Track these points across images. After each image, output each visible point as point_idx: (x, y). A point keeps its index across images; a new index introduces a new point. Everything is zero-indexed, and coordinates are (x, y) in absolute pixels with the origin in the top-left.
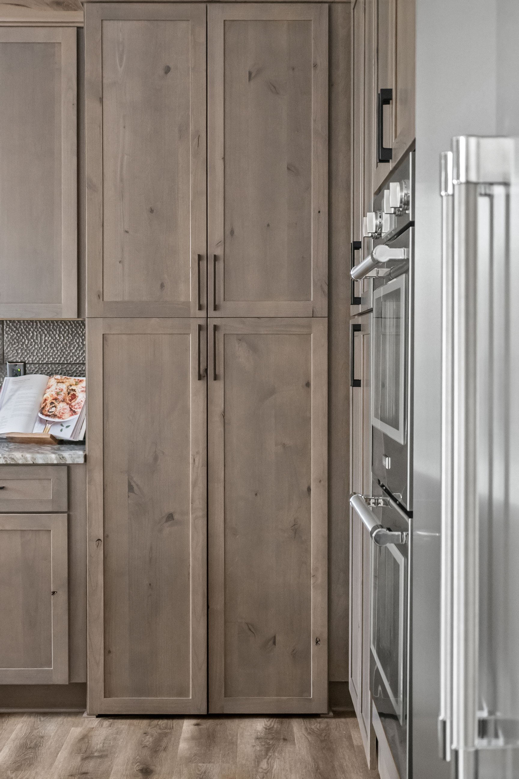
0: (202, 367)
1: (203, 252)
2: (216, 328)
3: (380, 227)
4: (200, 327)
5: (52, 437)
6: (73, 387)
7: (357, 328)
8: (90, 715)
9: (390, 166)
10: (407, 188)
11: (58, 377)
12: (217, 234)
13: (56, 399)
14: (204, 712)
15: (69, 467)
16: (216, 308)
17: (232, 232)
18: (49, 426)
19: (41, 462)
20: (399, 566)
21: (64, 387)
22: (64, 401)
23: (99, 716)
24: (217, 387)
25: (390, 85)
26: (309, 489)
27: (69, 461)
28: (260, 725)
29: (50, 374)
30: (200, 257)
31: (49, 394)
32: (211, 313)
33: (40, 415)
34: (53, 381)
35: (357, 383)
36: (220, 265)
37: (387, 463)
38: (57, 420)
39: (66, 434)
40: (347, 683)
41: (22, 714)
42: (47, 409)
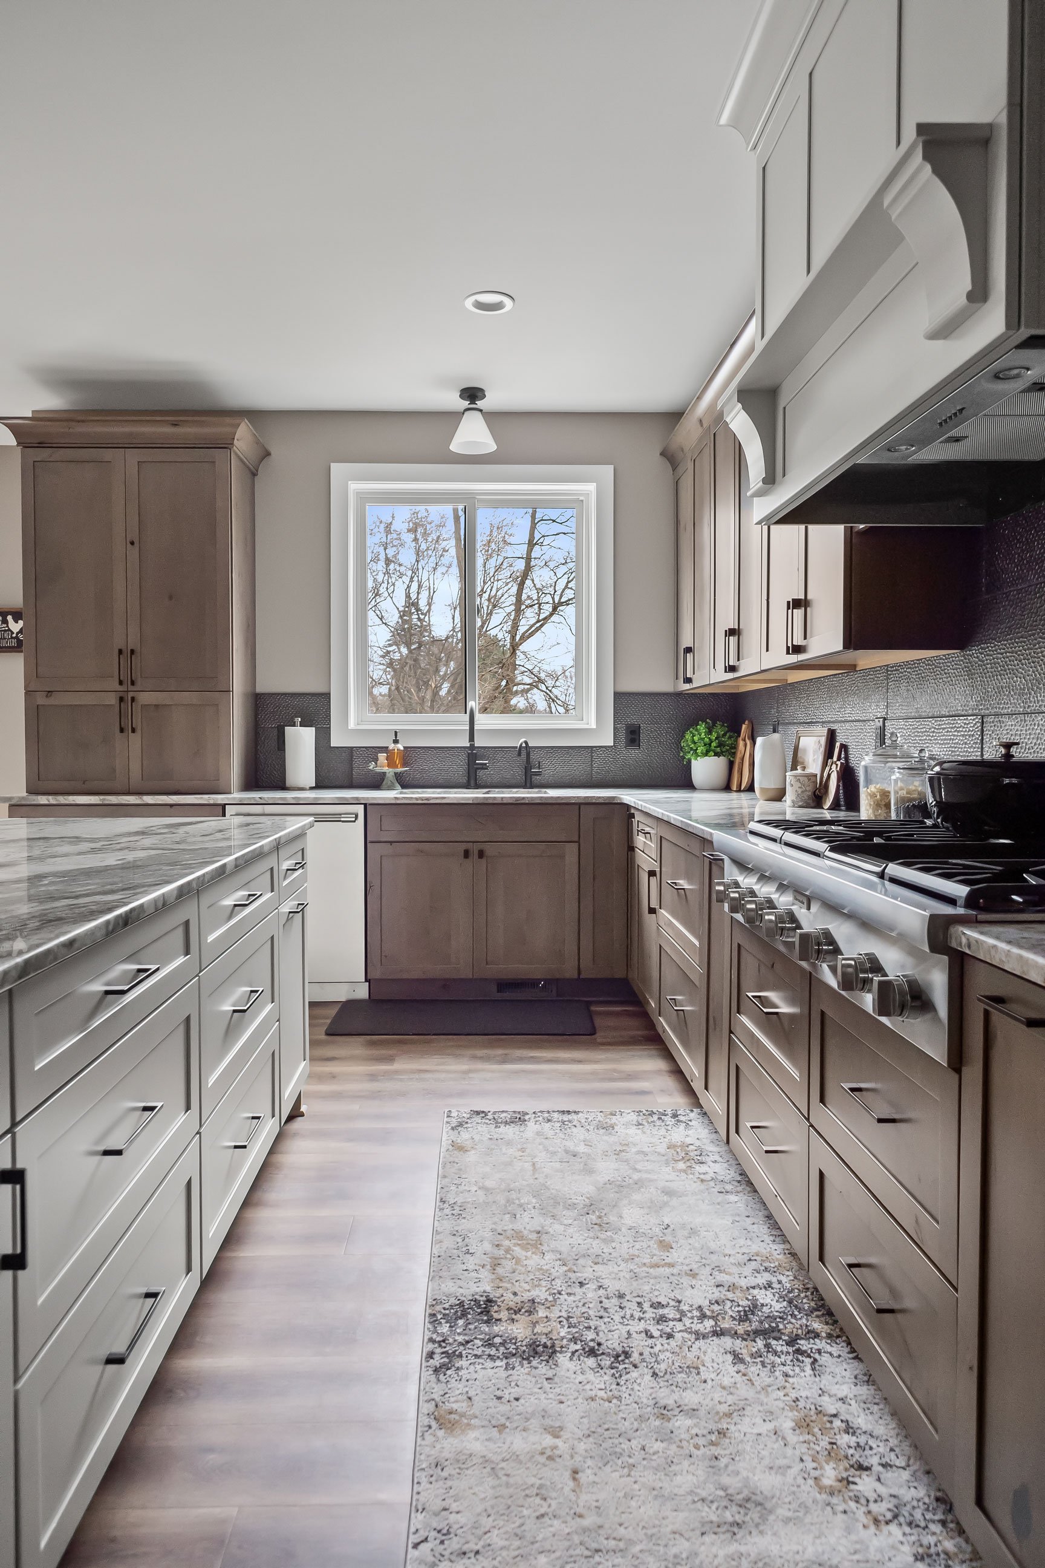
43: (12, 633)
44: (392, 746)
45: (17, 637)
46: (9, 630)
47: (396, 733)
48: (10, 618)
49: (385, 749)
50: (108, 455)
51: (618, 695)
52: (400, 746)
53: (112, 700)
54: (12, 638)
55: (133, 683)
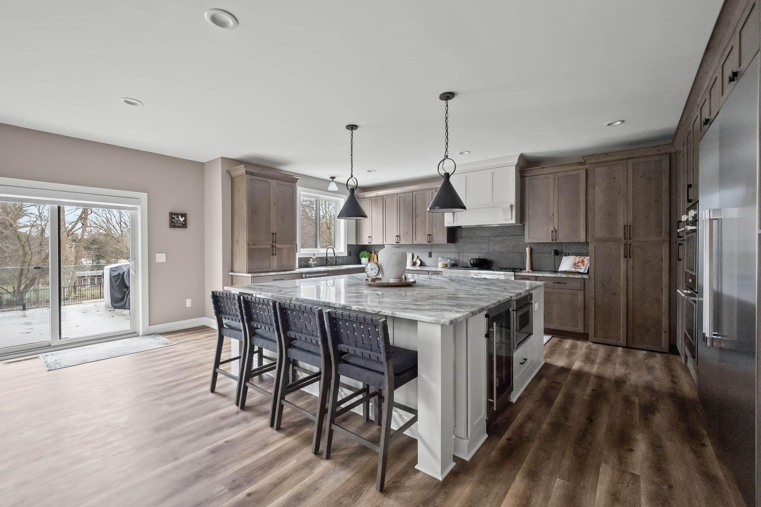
0: (626, 255)
1: (626, 224)
2: (630, 244)
3: (688, 219)
4: (625, 244)
5: (578, 271)
6: (584, 259)
7: (680, 244)
8: (590, 341)
9: (691, 204)
10: (697, 211)
11: (579, 257)
12: (630, 219)
13: (578, 262)
14: (626, 346)
15: (584, 279)
16: (630, 239)
17: (636, 219)
18: (577, 269)
19: (576, 277)
20: (694, 306)
21: (581, 259)
22: (581, 263)
23: (592, 342)
24: (631, 260)
25: (691, 183)
26: (662, 289)
27: (584, 278)
28: (644, 352)
29: (576, 256)
30: (625, 226)
31: (577, 261)
32: (629, 240)
33: (574, 266)
34: (577, 258)
35: (680, 260)
36: (631, 228)
37: (690, 281)
38: (579, 267)
39: (582, 271)
40: (676, 345)
41: (570, 339)
42: (576, 264)
43: (181, 221)
44: (313, 257)
45: (182, 223)
46: (179, 220)
47: (314, 254)
48: (179, 216)
49: (311, 258)
50: (269, 180)
51: (348, 245)
52: (315, 257)
53: (269, 246)
54: (180, 223)
55: (275, 242)
